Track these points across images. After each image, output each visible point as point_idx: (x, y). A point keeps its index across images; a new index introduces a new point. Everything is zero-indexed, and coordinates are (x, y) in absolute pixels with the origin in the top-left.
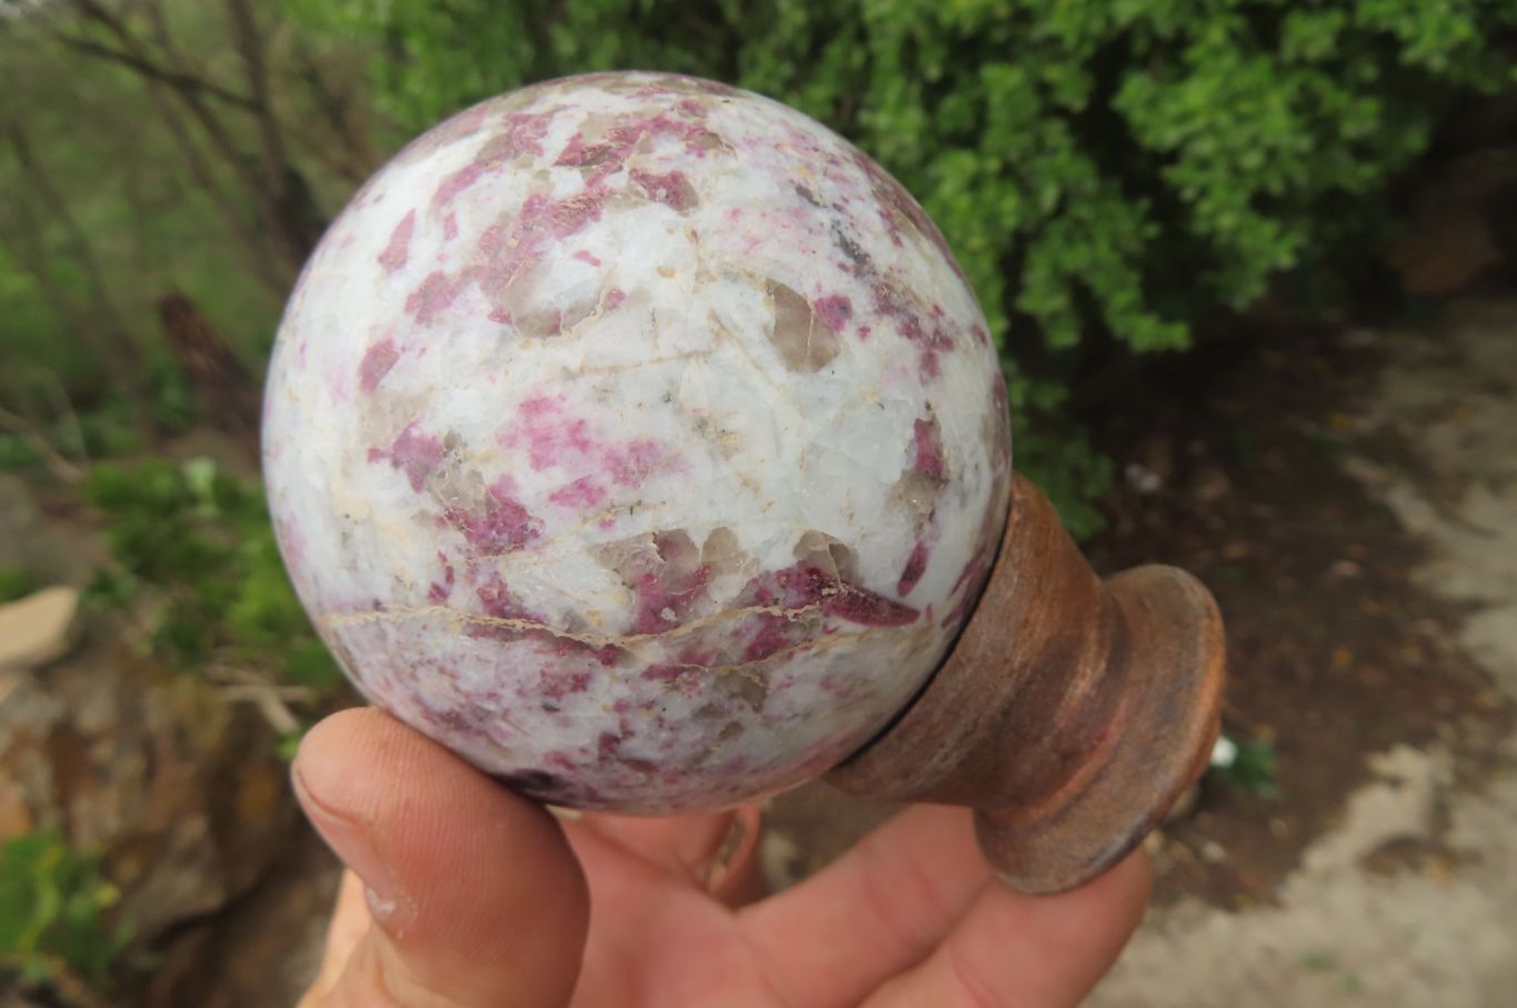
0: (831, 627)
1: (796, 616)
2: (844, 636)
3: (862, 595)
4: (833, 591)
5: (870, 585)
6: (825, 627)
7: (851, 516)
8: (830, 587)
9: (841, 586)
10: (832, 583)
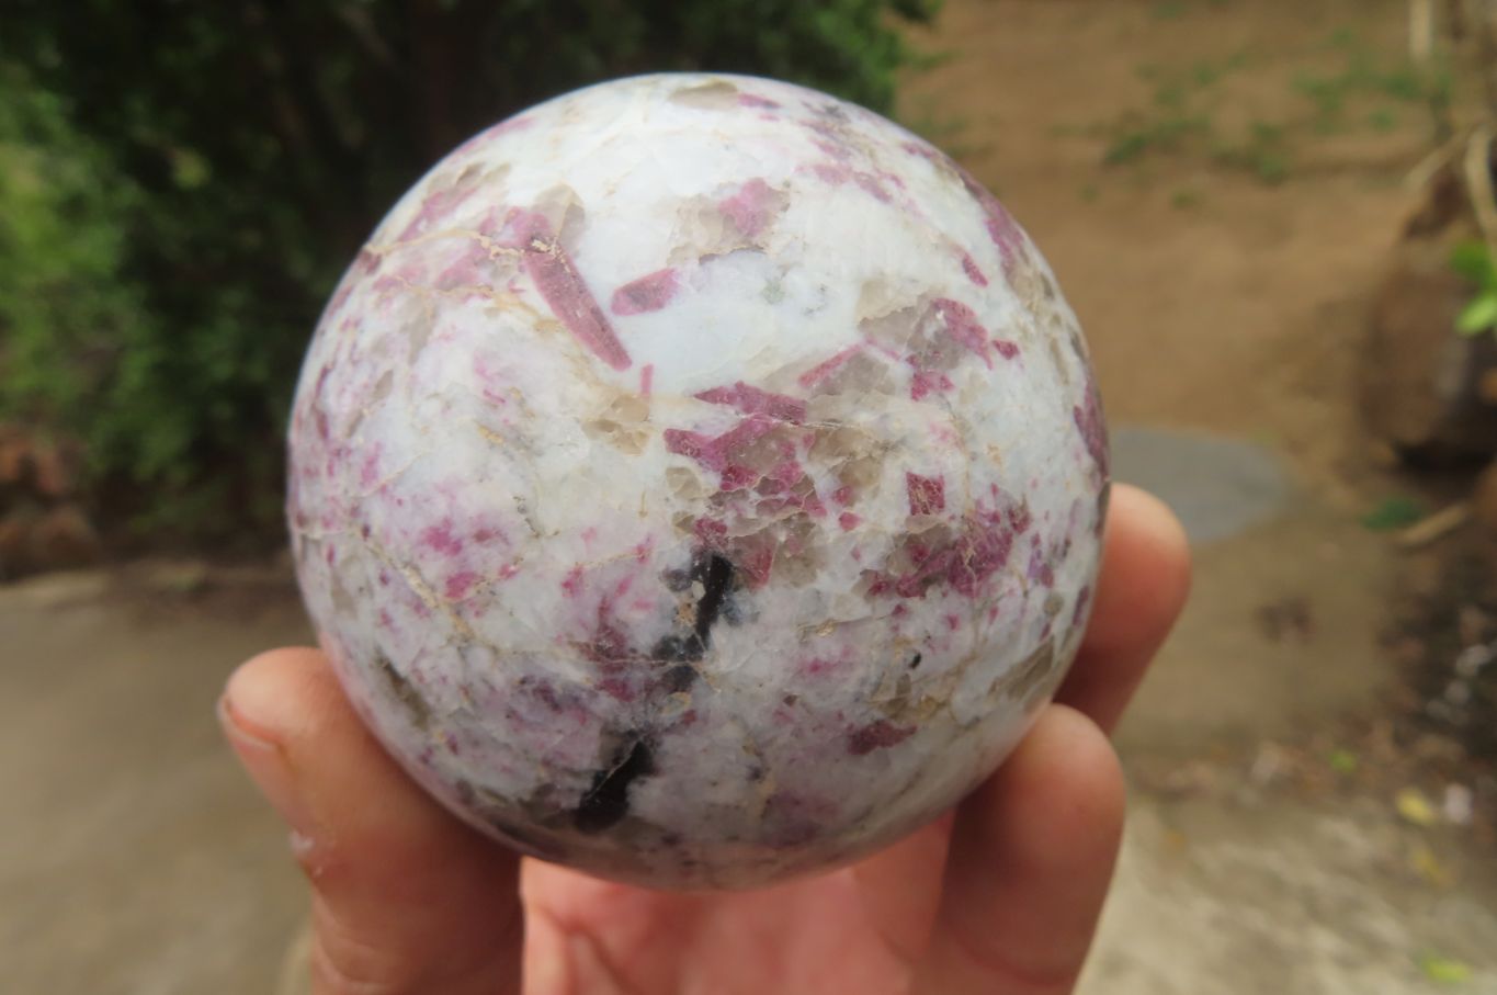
0: (518, 286)
1: (497, 255)
2: (525, 307)
3: (567, 269)
4: (543, 247)
5: (581, 265)
6: (512, 282)
7: (611, 193)
8: (544, 242)
9: (553, 246)
10: (547, 239)
